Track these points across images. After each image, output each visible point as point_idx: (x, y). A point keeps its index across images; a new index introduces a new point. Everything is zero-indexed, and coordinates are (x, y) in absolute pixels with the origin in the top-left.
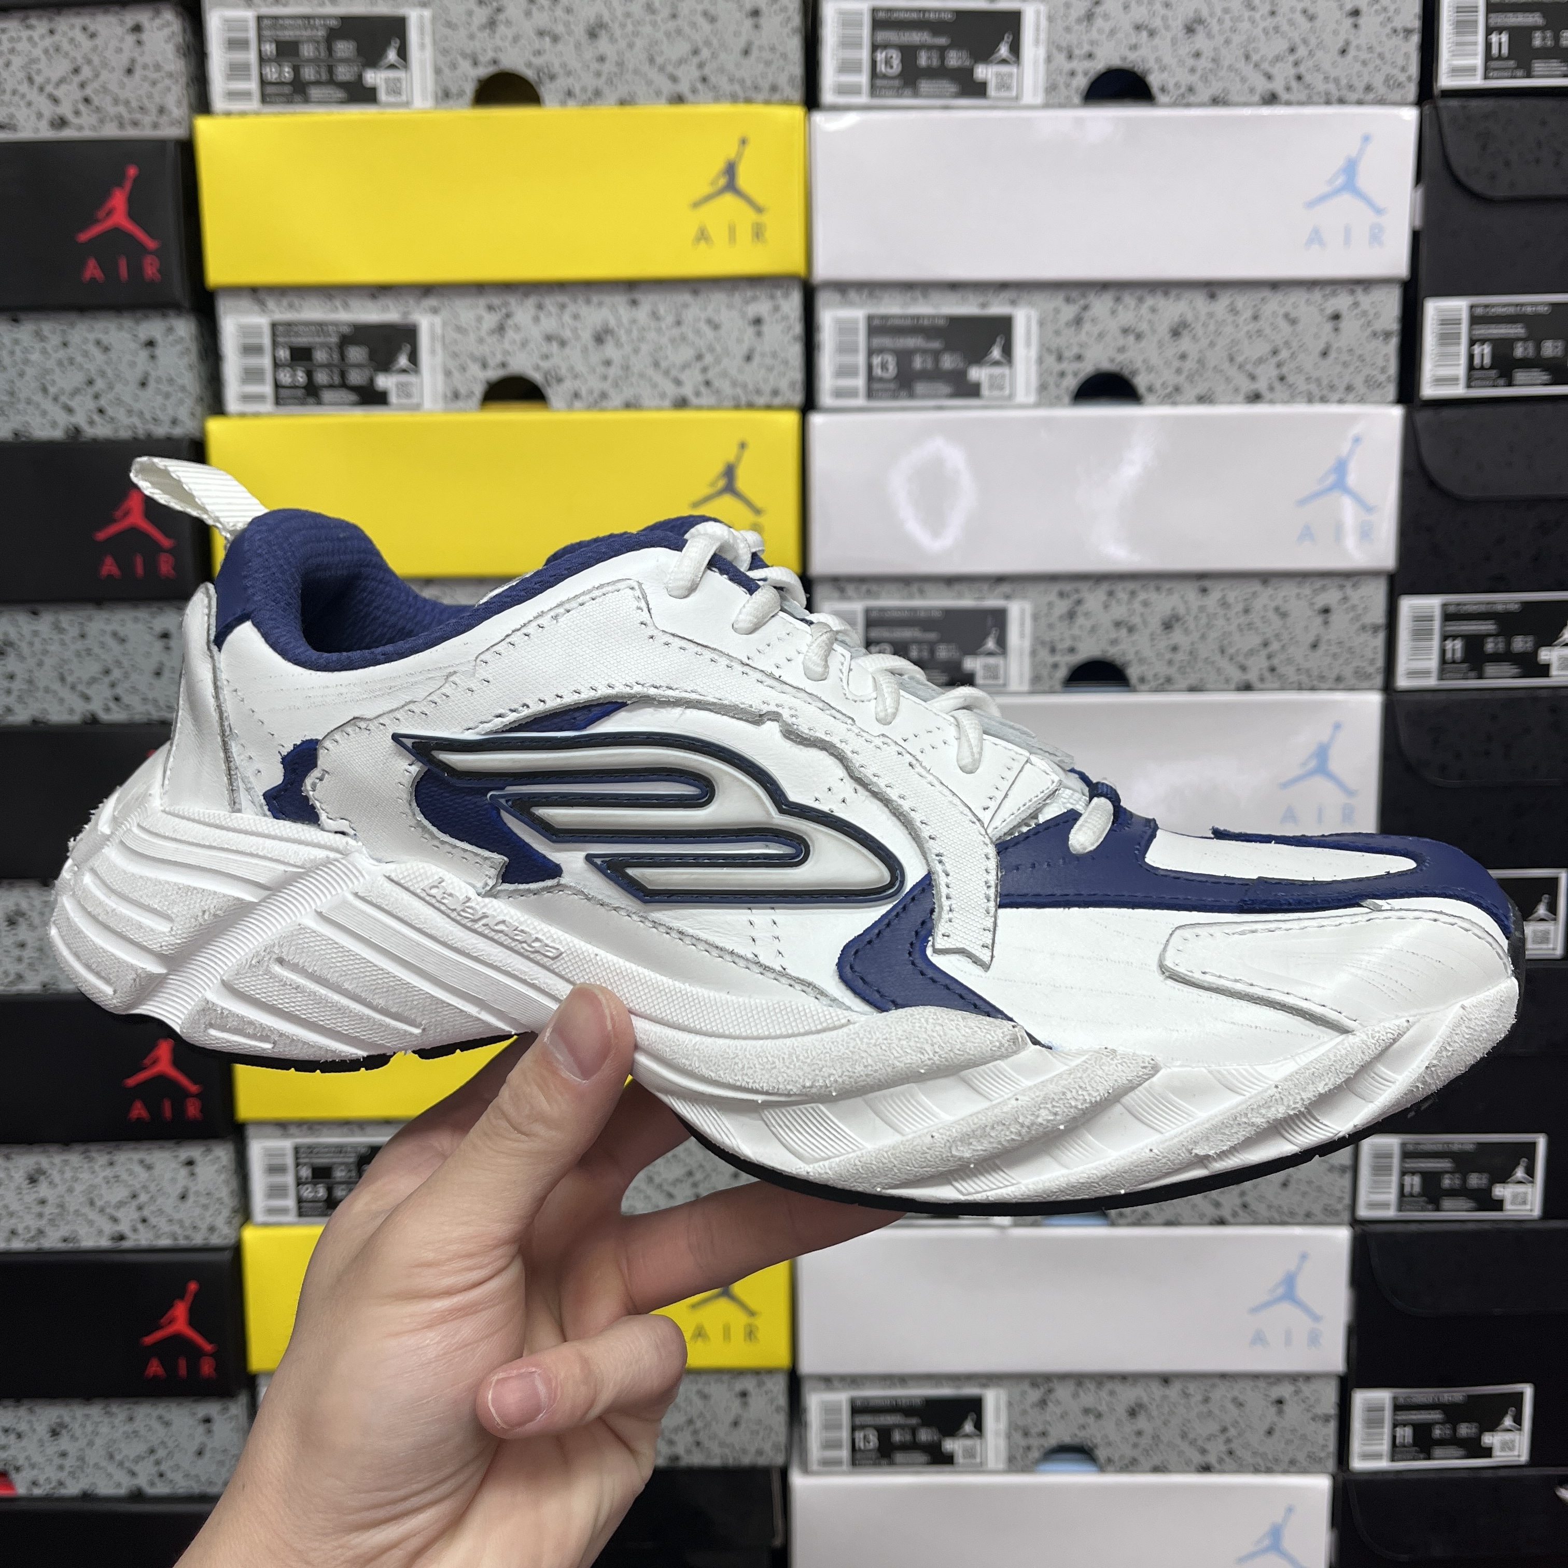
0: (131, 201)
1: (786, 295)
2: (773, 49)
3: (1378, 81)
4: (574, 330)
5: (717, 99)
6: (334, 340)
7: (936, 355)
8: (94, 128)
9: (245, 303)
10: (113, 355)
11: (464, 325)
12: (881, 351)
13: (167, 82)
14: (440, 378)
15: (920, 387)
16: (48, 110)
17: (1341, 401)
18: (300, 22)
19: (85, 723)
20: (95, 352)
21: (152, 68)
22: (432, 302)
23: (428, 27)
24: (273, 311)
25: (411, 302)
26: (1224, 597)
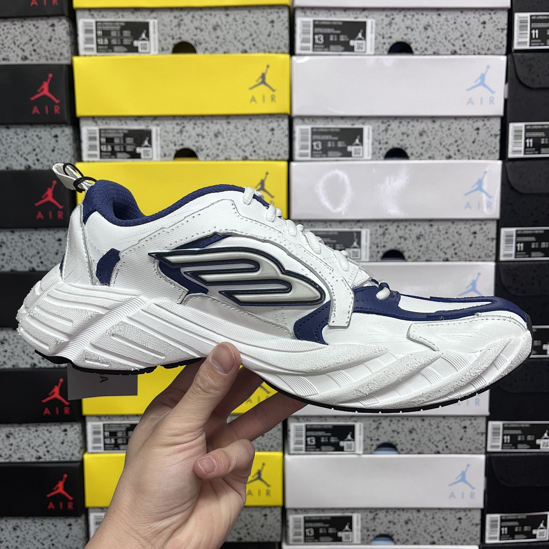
0: (50, 86)
1: (283, 121)
2: (278, 34)
3: (492, 47)
4: (207, 132)
5: (258, 52)
6: (121, 135)
7: (336, 142)
8: (37, 60)
9: (90, 122)
10: (42, 140)
11: (168, 130)
12: (316, 140)
13: (64, 44)
14: (159, 148)
15: (330, 153)
16: (21, 53)
17: (480, 159)
18: (111, 24)
19: (30, 271)
20: (36, 139)
21: (58, 39)
22: (157, 122)
23: (156, 26)
24: (100, 125)
25: (149, 122)
26: (438, 228)
